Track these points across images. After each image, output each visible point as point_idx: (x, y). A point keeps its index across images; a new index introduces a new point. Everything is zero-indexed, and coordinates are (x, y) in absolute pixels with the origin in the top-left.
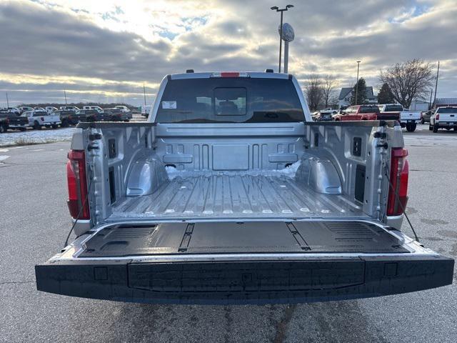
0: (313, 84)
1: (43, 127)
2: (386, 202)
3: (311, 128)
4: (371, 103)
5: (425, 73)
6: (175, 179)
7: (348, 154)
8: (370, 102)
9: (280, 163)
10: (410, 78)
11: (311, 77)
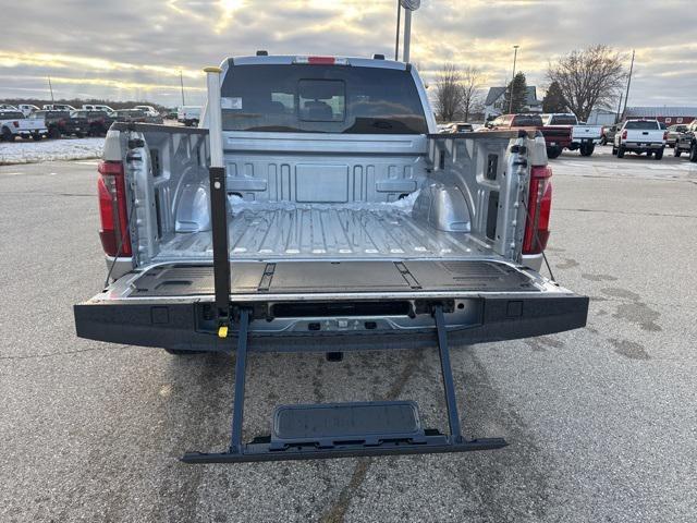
0: (447, 79)
1: (17, 138)
2: (521, 237)
3: (437, 143)
4: (533, 112)
5: (613, 68)
6: (242, 212)
7: (480, 178)
8: (531, 109)
9: (392, 192)
10: (591, 74)
11: (445, 69)
